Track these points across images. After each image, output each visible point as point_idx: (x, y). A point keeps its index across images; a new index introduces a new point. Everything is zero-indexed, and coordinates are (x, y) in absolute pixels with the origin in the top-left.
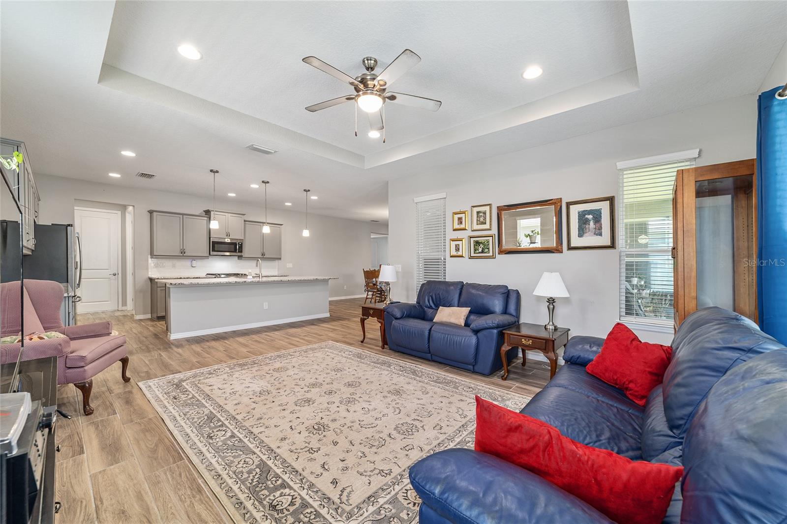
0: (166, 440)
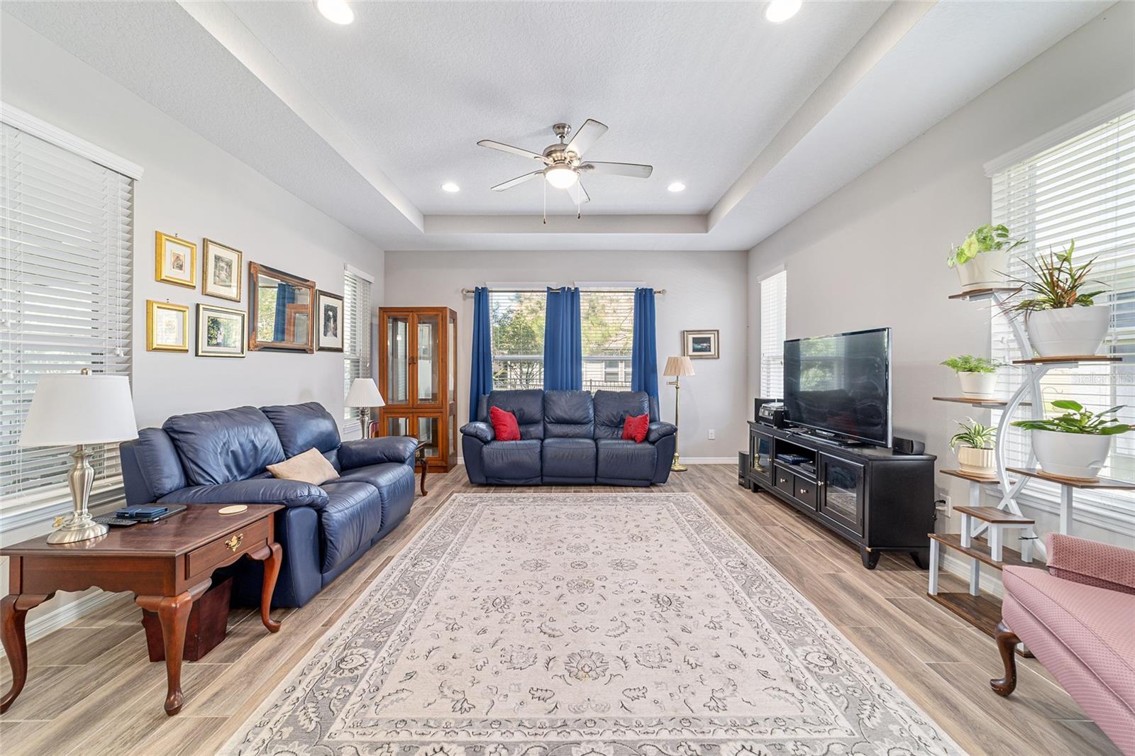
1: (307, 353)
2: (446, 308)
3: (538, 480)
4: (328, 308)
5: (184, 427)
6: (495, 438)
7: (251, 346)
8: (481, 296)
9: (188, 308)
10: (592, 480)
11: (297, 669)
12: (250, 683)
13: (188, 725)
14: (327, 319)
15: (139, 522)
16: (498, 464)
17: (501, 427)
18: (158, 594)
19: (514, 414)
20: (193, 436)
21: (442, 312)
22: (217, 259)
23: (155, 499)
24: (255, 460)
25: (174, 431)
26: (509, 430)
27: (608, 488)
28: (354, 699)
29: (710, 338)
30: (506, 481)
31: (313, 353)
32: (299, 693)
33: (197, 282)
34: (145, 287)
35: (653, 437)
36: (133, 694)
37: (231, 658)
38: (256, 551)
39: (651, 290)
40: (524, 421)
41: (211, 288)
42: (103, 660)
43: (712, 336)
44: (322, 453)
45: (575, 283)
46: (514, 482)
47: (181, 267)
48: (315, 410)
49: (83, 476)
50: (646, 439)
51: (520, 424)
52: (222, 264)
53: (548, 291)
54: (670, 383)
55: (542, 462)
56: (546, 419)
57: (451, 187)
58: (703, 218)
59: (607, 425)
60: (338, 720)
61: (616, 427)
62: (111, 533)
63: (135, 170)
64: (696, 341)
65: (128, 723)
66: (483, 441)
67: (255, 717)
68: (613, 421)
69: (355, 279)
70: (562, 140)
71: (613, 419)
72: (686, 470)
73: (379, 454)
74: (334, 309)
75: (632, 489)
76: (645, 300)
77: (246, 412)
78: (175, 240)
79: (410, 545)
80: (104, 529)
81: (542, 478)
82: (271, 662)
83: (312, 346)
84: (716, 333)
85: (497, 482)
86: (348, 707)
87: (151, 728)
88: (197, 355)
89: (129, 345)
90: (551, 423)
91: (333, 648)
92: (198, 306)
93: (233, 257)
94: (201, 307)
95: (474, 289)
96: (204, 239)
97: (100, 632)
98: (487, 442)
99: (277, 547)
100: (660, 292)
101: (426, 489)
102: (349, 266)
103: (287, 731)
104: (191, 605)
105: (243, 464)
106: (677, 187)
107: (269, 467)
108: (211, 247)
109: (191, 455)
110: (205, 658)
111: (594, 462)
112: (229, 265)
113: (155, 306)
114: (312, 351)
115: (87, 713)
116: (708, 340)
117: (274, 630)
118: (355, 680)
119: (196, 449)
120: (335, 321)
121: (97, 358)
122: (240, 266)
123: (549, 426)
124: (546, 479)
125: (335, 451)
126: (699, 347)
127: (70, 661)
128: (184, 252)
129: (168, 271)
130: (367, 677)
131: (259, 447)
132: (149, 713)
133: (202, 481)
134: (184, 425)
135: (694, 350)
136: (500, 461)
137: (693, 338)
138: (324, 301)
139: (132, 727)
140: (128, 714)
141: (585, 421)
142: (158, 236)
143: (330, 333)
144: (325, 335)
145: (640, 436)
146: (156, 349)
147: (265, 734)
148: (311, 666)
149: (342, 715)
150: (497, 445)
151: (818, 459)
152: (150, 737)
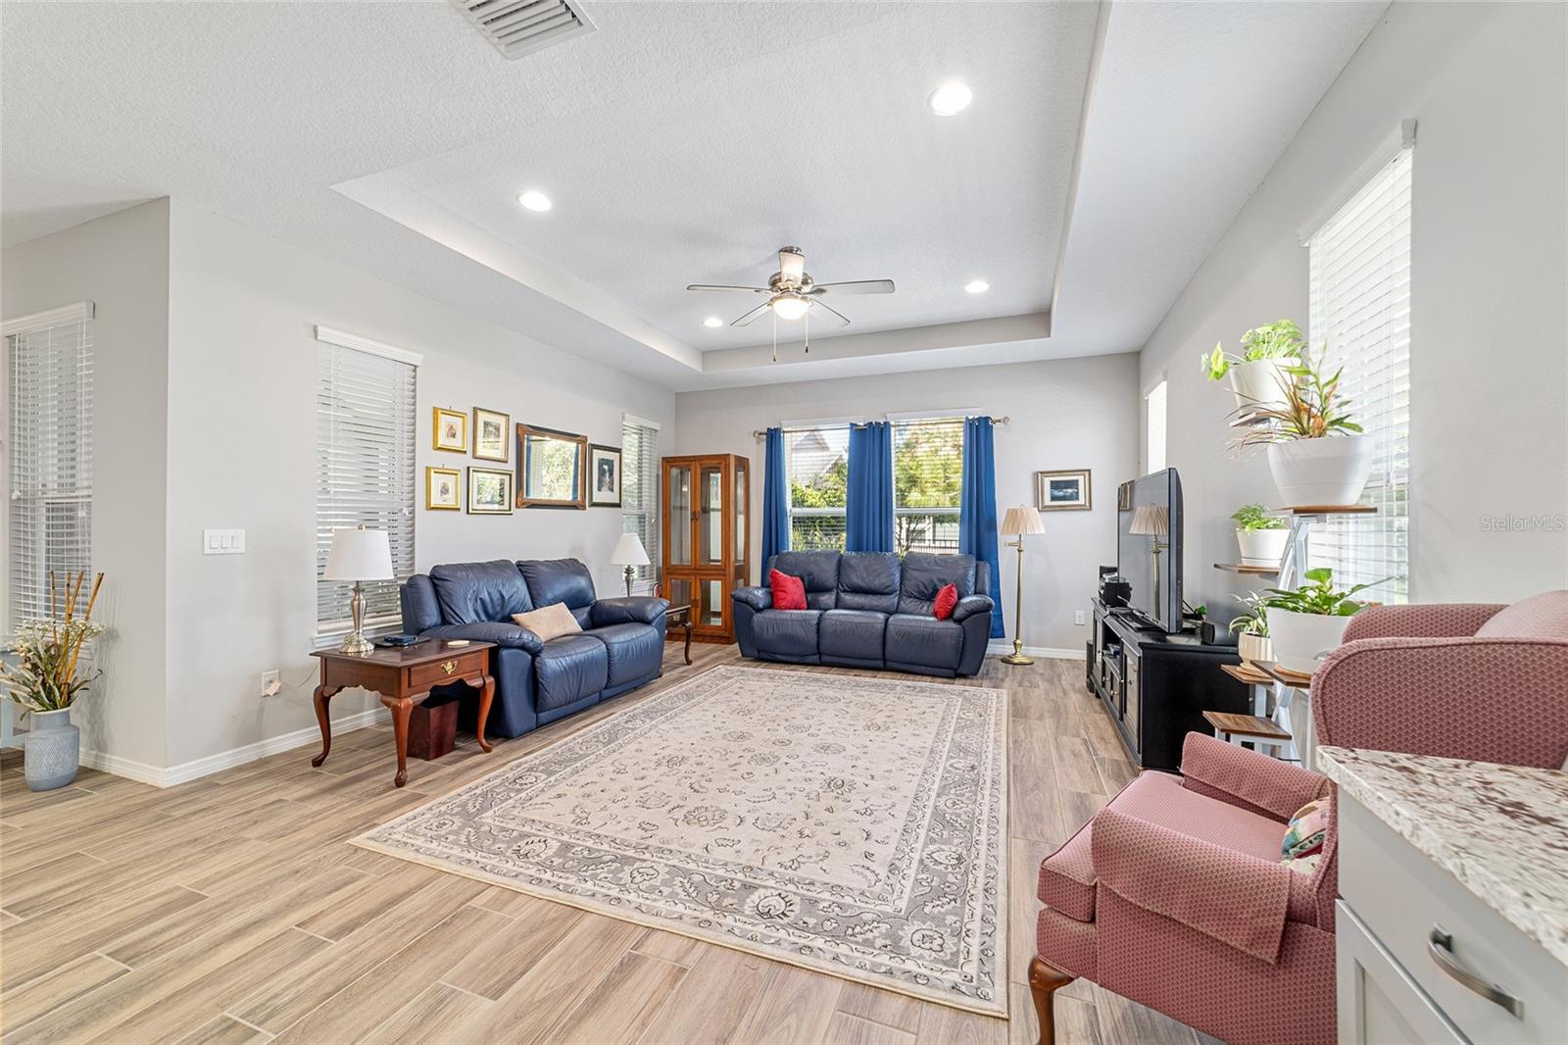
0: (1019, 790)
1: (578, 509)
2: (728, 455)
3: (815, 658)
4: (602, 462)
5: (444, 575)
6: (771, 606)
7: (519, 504)
8: (773, 438)
9: (459, 471)
10: (880, 663)
11: (486, 777)
12: (452, 780)
13: (404, 795)
14: (602, 473)
15: (395, 645)
16: (769, 635)
17: (780, 593)
18: (392, 695)
19: (803, 580)
20: (450, 583)
21: (725, 459)
22: (486, 424)
23: (420, 631)
24: (502, 608)
25: (436, 578)
26: (789, 597)
27: (899, 676)
28: (511, 801)
29: (1077, 481)
30: (779, 656)
31: (585, 509)
32: (478, 791)
33: (469, 448)
34: (426, 456)
36: (385, 772)
37: (450, 763)
38: (470, 679)
39: (987, 418)
40: (814, 588)
41: (480, 452)
42: (379, 750)
43: (1081, 479)
44: (570, 609)
45: (888, 415)
46: (789, 659)
47: (454, 436)
48: (574, 567)
49: (359, 605)
51: (807, 591)
52: (491, 429)
53: (851, 428)
55: (818, 637)
56: (841, 587)
57: (713, 322)
59: (916, 598)
60: (492, 811)
61: (928, 600)
62: (377, 652)
63: (416, 358)
64: (1055, 485)
65: (375, 786)
66: (754, 609)
67: (443, 799)
69: (641, 430)
71: (924, 590)
72: (1032, 664)
73: (625, 614)
74: (610, 463)
76: (980, 434)
77: (502, 566)
78: (449, 412)
79: (639, 705)
80: (372, 647)
81: (820, 657)
82: (473, 770)
83: (584, 501)
84: (1087, 474)
85: (769, 657)
86: (503, 805)
87: (385, 791)
88: (468, 513)
89: (413, 505)
90: (845, 591)
91: (519, 769)
92: (468, 468)
93: (501, 421)
94: (471, 469)
95: (766, 431)
96: (474, 408)
97: (385, 733)
98: (759, 610)
99: (490, 680)
100: (999, 421)
101: (690, 657)
102: (627, 416)
103: (456, 810)
104: (411, 708)
105: (491, 611)
106: (977, 287)
107: (514, 616)
108: (480, 413)
109: (446, 599)
110: (435, 760)
111: (880, 640)
112: (497, 429)
113: (432, 471)
114: (583, 507)
115: (355, 777)
116: (1074, 484)
117: (487, 750)
118: (518, 791)
119: (450, 594)
120: (611, 474)
121: (392, 517)
122: (508, 429)
123: (842, 595)
124: (825, 658)
125: (589, 608)
126: (1061, 494)
127: (361, 747)
128: (457, 422)
129: (442, 441)
130: (528, 791)
131: (506, 598)
132: (388, 783)
133: (453, 621)
134: (444, 574)
135: (1053, 498)
136: (771, 631)
137: (1052, 482)
138: (598, 455)
139: (375, 788)
140: (377, 781)
141: (886, 591)
142: (435, 410)
143: (605, 488)
144: (599, 490)
146: (433, 508)
147: (443, 808)
148: (497, 777)
149: (496, 809)
150: (770, 614)
152: (380, 797)
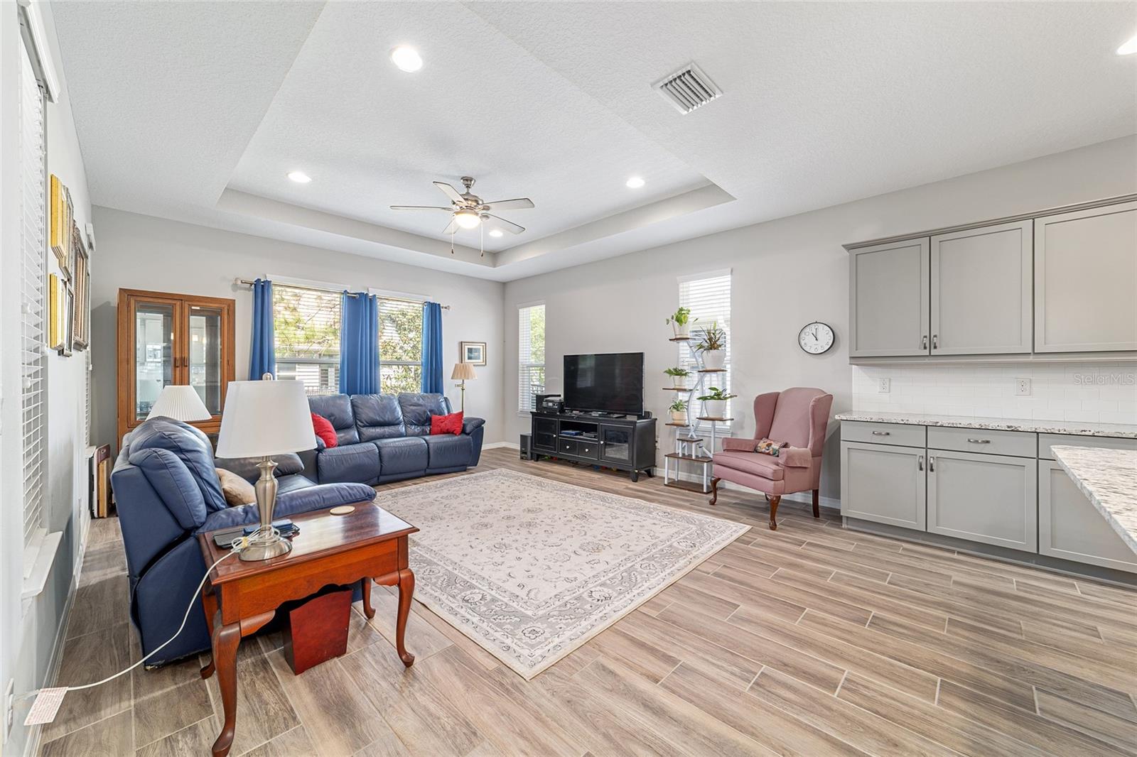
35: (468, 429)
50: (463, 432)
54: (458, 386)
58: (494, 256)
68: (419, 420)
70: (468, 190)
75: (454, 474)
145: (459, 430)
151: (599, 429)
